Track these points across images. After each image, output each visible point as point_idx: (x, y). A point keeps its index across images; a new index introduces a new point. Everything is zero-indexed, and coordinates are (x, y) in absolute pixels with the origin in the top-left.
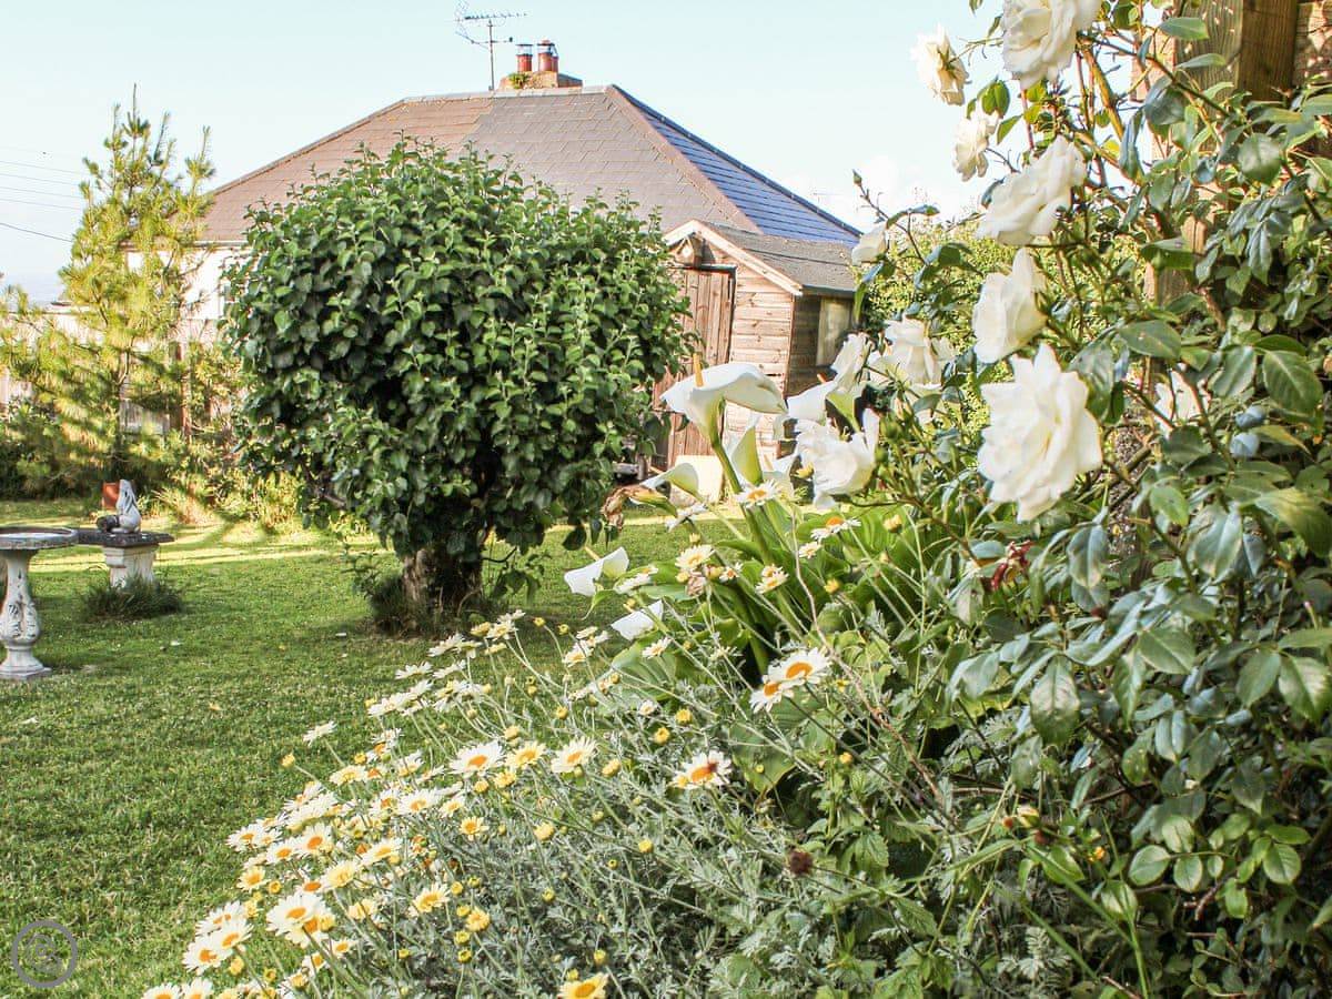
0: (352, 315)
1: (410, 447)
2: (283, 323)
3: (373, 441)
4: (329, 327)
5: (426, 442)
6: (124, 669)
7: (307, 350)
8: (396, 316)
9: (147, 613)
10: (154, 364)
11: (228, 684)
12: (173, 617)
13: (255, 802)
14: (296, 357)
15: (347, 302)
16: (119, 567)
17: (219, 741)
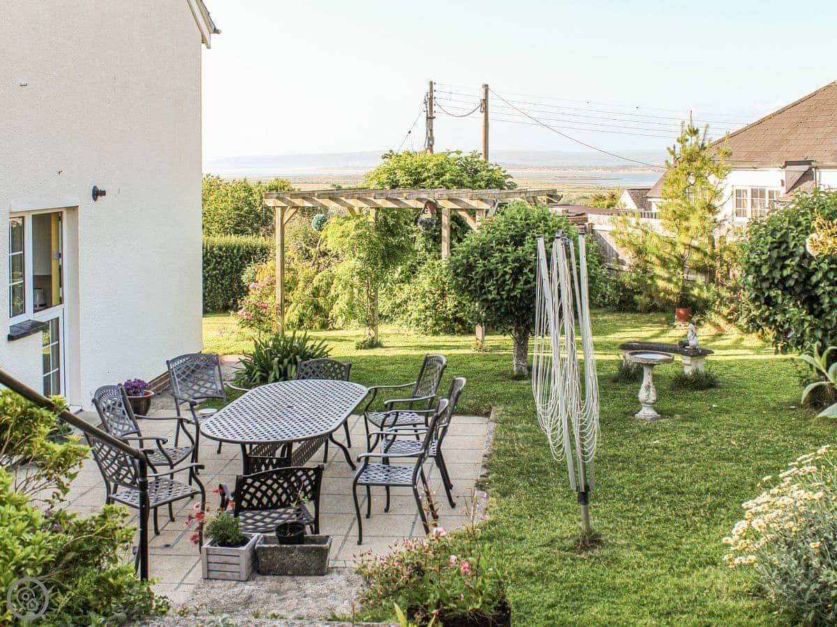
0: (796, 268)
1: (823, 327)
2: (765, 271)
3: (806, 325)
4: (786, 272)
5: (831, 325)
6: (693, 418)
7: (776, 281)
8: (816, 270)
9: (701, 388)
10: (702, 251)
11: (739, 431)
12: (713, 390)
13: (750, 488)
14: (771, 284)
15: (793, 263)
16: (688, 365)
17: (736, 460)
